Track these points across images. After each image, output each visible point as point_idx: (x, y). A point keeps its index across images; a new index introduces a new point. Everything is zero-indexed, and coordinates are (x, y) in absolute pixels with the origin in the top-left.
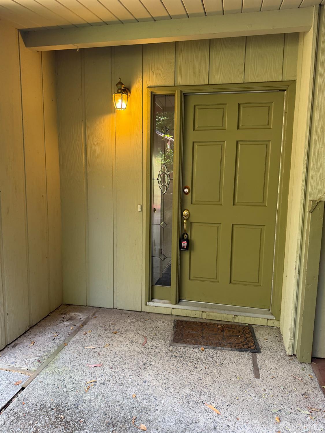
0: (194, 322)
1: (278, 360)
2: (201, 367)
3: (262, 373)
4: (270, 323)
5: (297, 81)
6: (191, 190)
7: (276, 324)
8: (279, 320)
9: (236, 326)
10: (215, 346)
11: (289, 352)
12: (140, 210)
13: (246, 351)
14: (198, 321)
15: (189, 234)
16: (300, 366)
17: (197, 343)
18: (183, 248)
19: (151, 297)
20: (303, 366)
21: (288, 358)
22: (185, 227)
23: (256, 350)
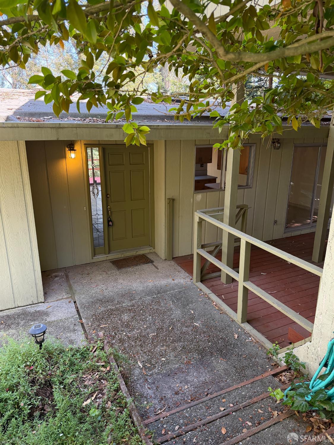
0: (119, 260)
1: (161, 262)
2: (137, 273)
3: (159, 267)
4: (151, 251)
5: (154, 144)
6: (110, 196)
7: (154, 250)
8: (154, 248)
9: (138, 256)
10: (136, 265)
11: (164, 258)
12: (85, 210)
13: (149, 263)
14: (120, 259)
15: (111, 218)
16: (169, 262)
17: (129, 266)
18: (110, 225)
19: (94, 254)
20: (170, 261)
21: (164, 261)
22: (110, 214)
23: (152, 262)
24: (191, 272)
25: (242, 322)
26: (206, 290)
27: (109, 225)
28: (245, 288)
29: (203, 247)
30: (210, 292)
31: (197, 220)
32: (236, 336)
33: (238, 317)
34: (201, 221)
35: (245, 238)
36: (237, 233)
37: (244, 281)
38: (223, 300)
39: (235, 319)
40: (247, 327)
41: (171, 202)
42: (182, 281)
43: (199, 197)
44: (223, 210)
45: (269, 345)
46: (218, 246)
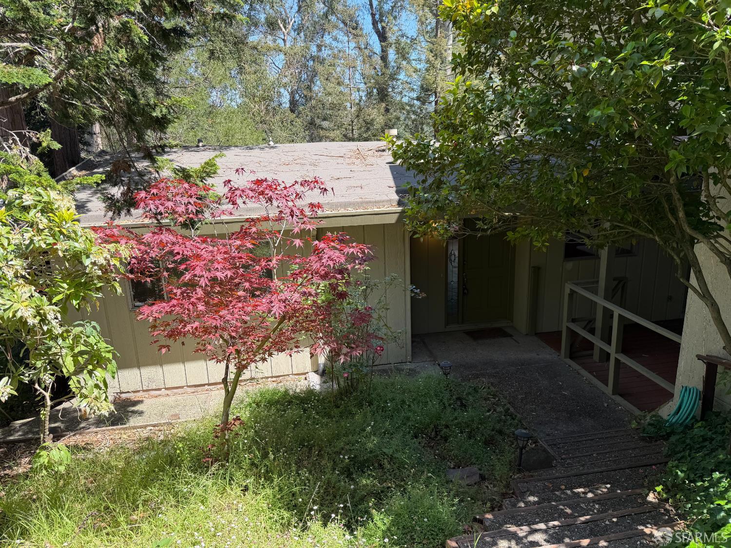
0: (474, 331)
1: (522, 337)
3: (519, 342)
4: (508, 324)
6: (467, 262)
7: (511, 324)
8: (512, 322)
10: (494, 338)
11: (524, 333)
13: (507, 337)
15: (467, 286)
17: (485, 338)
18: (466, 294)
19: (448, 323)
20: (532, 337)
21: (525, 336)
22: (466, 282)
23: (511, 336)
24: (558, 349)
25: (613, 394)
26: (574, 365)
27: (464, 293)
28: (616, 359)
29: (574, 321)
30: (580, 368)
31: (567, 291)
32: (606, 405)
33: (609, 390)
34: (572, 293)
35: (617, 311)
36: (610, 306)
37: (616, 353)
38: (594, 376)
39: (606, 392)
40: (618, 399)
41: (536, 271)
42: (548, 356)
43: (570, 265)
44: (598, 282)
45: (637, 412)
46: (592, 321)
